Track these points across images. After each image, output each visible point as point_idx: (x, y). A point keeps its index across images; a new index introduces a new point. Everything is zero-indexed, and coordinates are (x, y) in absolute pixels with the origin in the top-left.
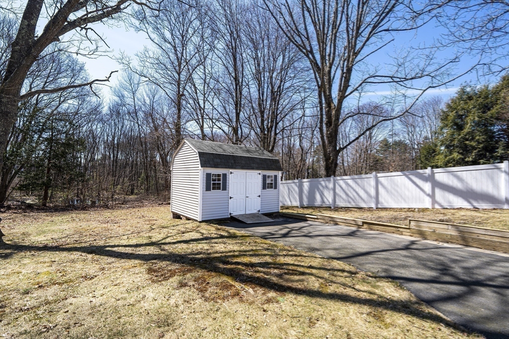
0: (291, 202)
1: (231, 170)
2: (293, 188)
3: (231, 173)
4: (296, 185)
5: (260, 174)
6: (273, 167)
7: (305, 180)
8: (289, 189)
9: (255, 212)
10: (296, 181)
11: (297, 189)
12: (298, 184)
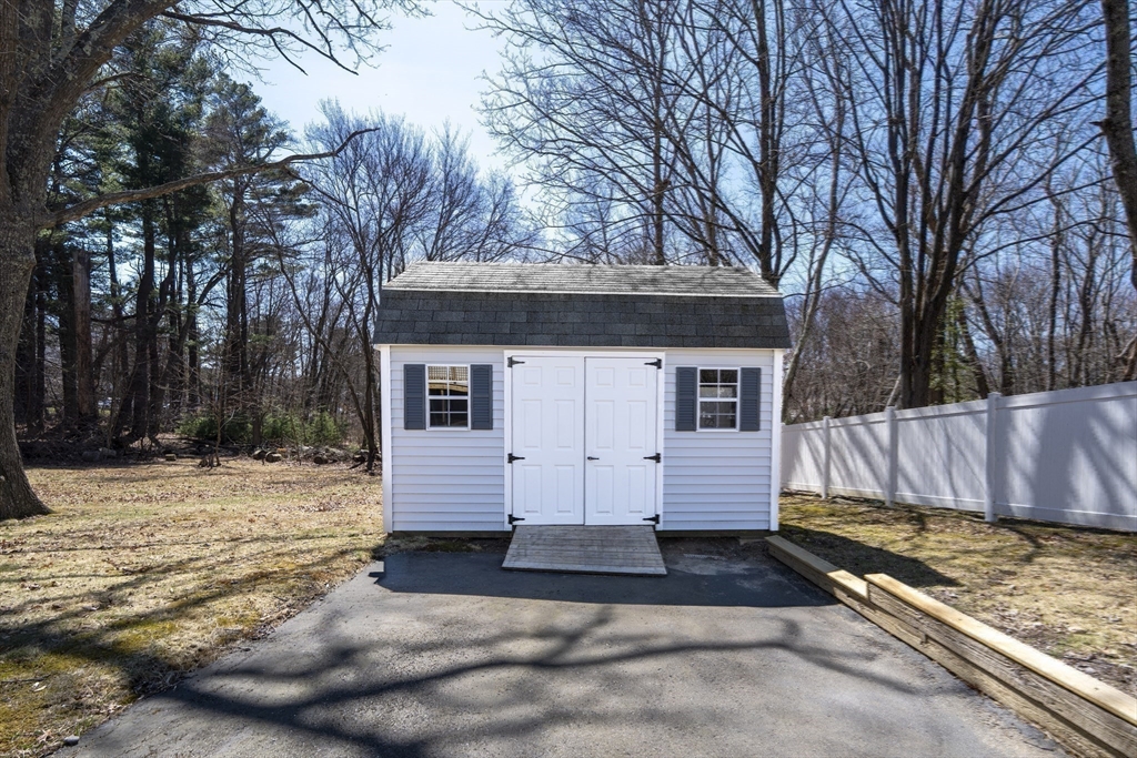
0: (955, 492)
1: (509, 352)
2: (964, 436)
3: (511, 362)
4: (978, 422)
5: (658, 364)
6: (738, 330)
7: (1020, 400)
8: (949, 440)
9: (636, 520)
10: (980, 404)
11: (980, 441)
12: (985, 416)
